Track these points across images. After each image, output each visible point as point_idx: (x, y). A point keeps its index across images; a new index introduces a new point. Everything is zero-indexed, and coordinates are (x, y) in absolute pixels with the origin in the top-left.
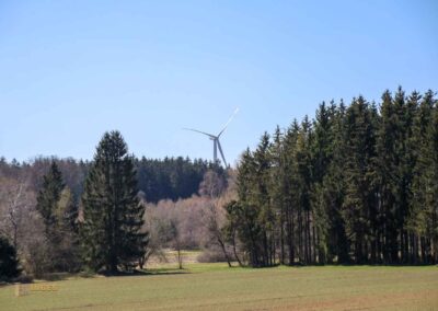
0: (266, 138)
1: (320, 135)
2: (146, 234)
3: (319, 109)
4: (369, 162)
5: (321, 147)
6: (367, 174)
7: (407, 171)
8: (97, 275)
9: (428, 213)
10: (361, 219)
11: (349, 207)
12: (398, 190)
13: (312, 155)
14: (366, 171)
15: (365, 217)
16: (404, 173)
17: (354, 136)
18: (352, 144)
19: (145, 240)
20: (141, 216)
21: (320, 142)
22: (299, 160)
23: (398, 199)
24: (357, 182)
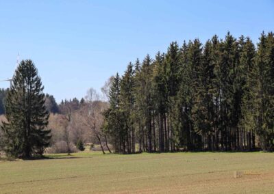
0: (130, 67)
1: (172, 65)
2: (49, 132)
3: (170, 46)
4: (210, 82)
5: (173, 72)
6: (209, 90)
7: (238, 88)
8: (17, 159)
9: (255, 116)
10: (206, 120)
11: (197, 112)
12: (232, 101)
13: (167, 77)
14: (208, 88)
15: (208, 120)
16: (237, 90)
17: (198, 65)
18: (197, 70)
19: (49, 135)
20: (47, 119)
21: (172, 69)
22: (157, 81)
23: (232, 107)
24: (202, 96)
